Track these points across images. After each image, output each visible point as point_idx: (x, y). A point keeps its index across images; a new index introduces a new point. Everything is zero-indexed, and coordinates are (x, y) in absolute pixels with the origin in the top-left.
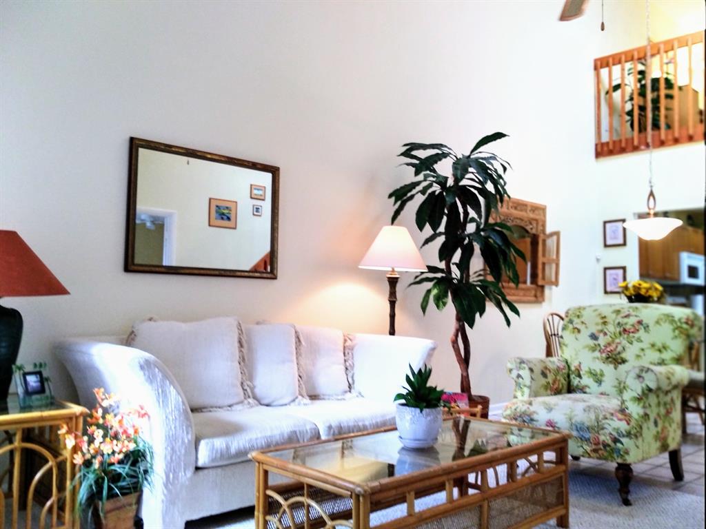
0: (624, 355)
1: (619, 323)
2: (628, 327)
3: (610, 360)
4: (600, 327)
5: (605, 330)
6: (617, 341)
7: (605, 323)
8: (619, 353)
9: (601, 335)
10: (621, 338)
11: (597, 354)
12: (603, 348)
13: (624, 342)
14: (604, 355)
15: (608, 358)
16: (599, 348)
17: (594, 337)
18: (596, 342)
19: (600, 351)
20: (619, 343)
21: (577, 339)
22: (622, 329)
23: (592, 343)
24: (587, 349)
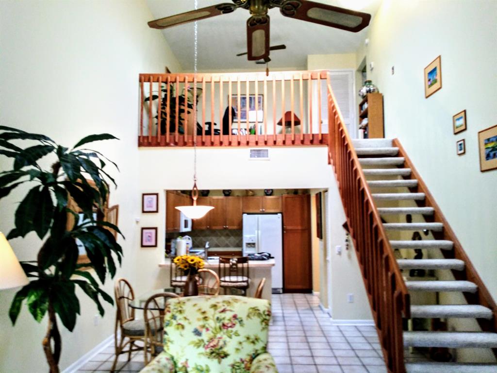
0: (225, 349)
1: (218, 319)
2: (226, 322)
3: (214, 354)
4: (202, 323)
5: (207, 326)
6: (219, 336)
7: (205, 318)
8: (221, 348)
9: (204, 330)
10: (222, 333)
11: (202, 350)
12: (207, 343)
13: (225, 337)
14: (208, 351)
15: (212, 353)
16: (203, 344)
17: (197, 333)
18: (200, 338)
19: (204, 346)
20: (220, 338)
21: (182, 335)
22: (221, 324)
23: (196, 338)
24: (192, 345)
